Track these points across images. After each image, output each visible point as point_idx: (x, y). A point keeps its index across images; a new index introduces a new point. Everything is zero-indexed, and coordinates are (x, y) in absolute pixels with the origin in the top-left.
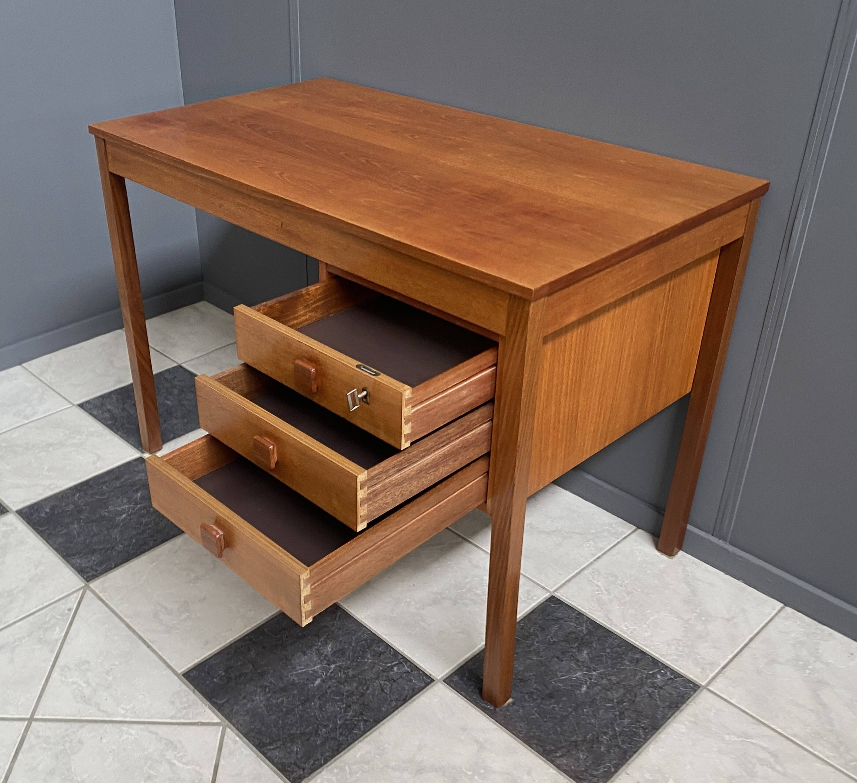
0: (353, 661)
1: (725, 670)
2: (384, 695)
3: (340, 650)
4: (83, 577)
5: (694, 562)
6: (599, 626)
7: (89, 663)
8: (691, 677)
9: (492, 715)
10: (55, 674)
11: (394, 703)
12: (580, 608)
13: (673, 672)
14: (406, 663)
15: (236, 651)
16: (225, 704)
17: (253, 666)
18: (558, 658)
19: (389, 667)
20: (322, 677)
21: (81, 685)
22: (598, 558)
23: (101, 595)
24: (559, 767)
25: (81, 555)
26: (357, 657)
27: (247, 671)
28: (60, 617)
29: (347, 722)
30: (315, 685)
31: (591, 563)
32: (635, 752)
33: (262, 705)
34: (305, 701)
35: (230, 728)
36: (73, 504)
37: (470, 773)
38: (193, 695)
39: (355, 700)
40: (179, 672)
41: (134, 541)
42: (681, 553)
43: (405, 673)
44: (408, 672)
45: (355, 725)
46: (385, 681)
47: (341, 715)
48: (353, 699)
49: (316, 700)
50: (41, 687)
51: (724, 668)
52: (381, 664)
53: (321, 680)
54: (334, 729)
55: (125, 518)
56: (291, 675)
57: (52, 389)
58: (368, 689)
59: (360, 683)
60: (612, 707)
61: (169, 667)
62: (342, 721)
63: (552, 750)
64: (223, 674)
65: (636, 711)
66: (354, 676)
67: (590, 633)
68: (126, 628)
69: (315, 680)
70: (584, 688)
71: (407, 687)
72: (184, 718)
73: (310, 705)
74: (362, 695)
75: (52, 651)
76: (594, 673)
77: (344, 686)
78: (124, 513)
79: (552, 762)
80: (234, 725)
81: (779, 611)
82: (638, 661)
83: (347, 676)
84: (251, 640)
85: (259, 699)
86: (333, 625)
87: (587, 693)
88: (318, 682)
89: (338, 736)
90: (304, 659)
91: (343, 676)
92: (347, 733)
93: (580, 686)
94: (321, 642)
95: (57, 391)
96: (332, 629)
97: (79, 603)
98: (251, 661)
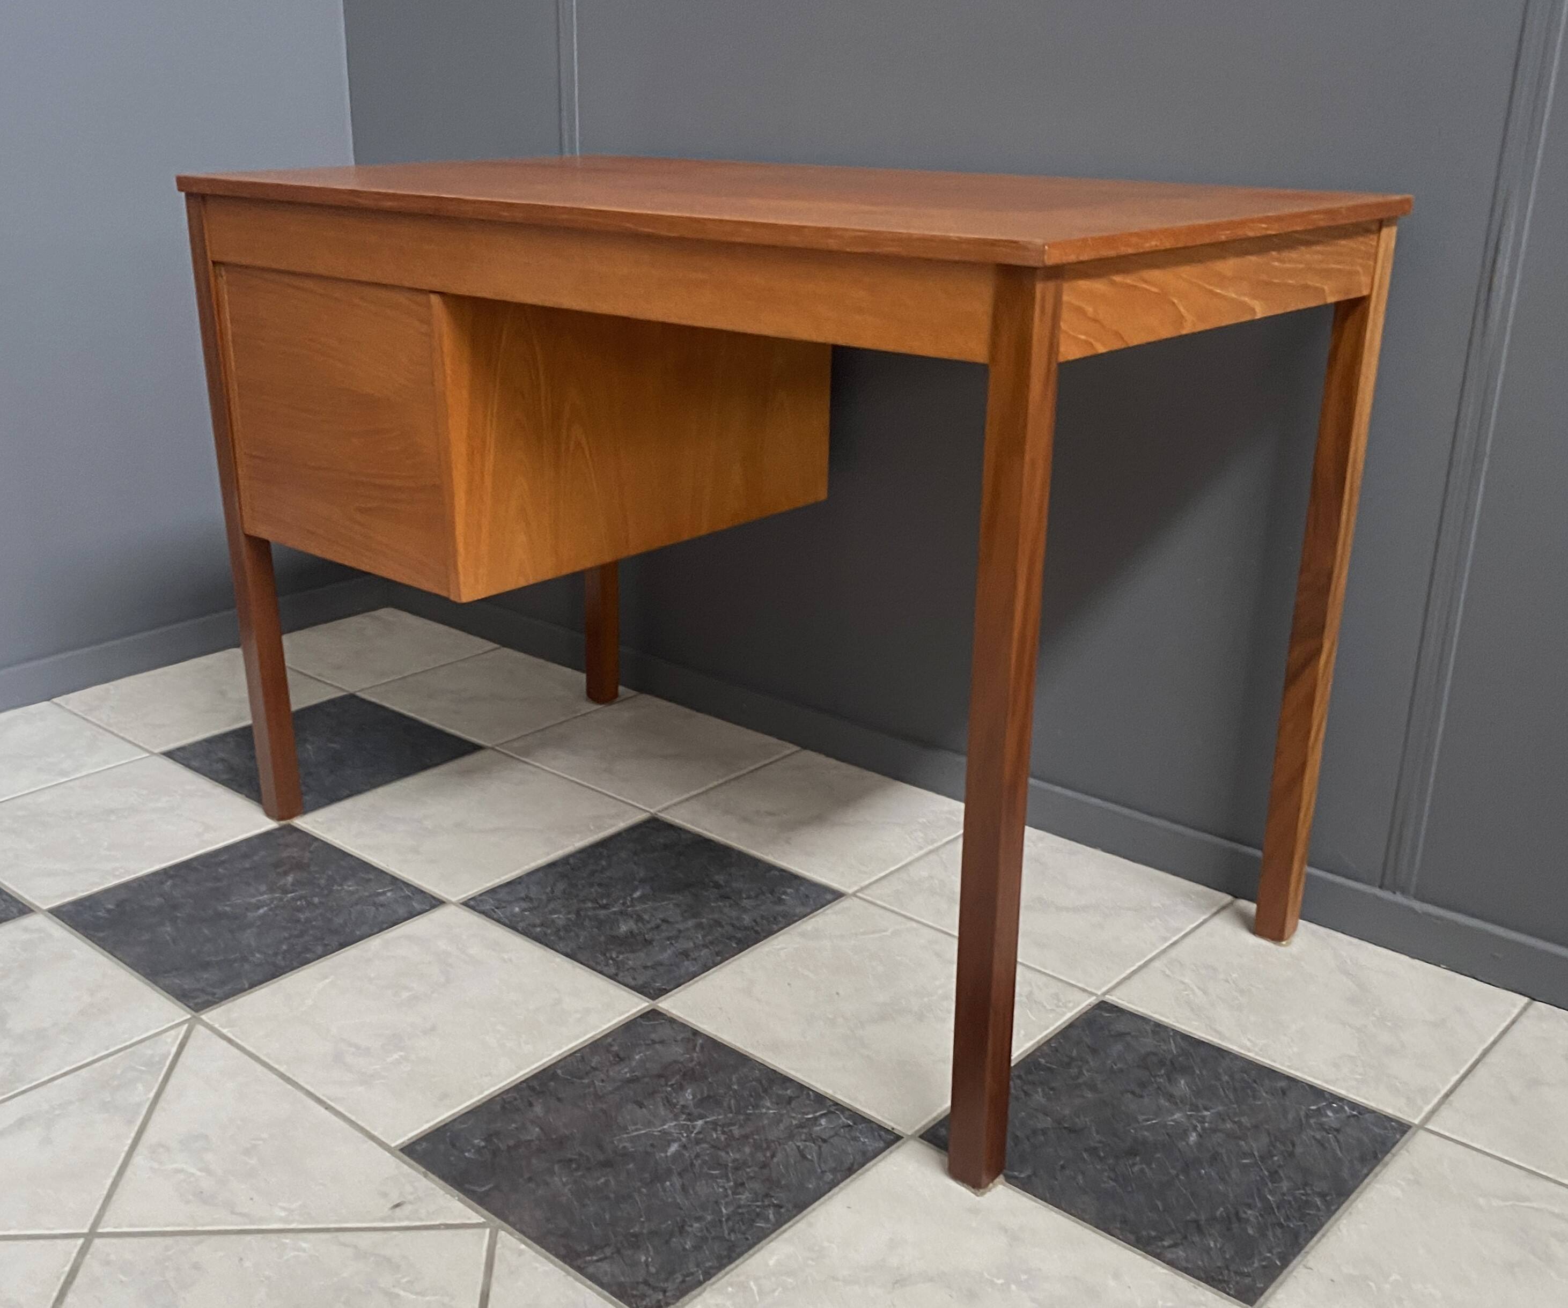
0: (738, 1113)
1: (1451, 1098)
2: (807, 1163)
3: (709, 1097)
4: (187, 1004)
5: (1351, 943)
6: (1201, 1043)
7: (207, 1137)
8: (1391, 1110)
10: (138, 1159)
11: (829, 1176)
12: (1157, 1017)
13: (1354, 1105)
14: (843, 1112)
15: (503, 1108)
16: (492, 1192)
17: (541, 1128)
18: (1133, 1093)
19: (808, 1119)
20: (680, 1140)
21: (192, 1175)
22: (1176, 943)
23: (225, 1031)
24: (1173, 1264)
25: (182, 970)
26: (746, 1107)
27: (529, 1137)
28: (144, 1068)
29: (740, 1211)
30: (669, 1154)
31: (1164, 951)
32: (1314, 1233)
33: (566, 1189)
34: (652, 1180)
35: (504, 1229)
36: (161, 895)
37: (1000, 1281)
38: (424, 1179)
39: (752, 1174)
40: (393, 1145)
41: (284, 947)
43: (843, 1127)
44: (848, 1125)
45: (758, 1215)
46: (805, 1141)
47: (728, 1199)
48: (747, 1173)
49: (674, 1178)
51: (1448, 1094)
52: (794, 1115)
53: (680, 1146)
54: (717, 1222)
55: (265, 915)
56: (619, 1140)
57: (112, 733)
58: (773, 1156)
59: (757, 1147)
60: (1252, 1164)
61: (371, 1136)
62: (731, 1209)
63: (1155, 1238)
64: (483, 1144)
65: (1299, 1168)
66: (745, 1136)
67: (1185, 1052)
68: (281, 1081)
69: (669, 1146)
70: (1193, 1137)
71: (849, 1149)
72: (410, 1220)
73: (662, 1185)
74: (764, 1166)
75: (131, 1122)
76: (1207, 1112)
77: (728, 1153)
78: (262, 907)
79: (1158, 1256)
80: (513, 1225)
81: (1525, 1009)
82: (1284, 1091)
83: (731, 1137)
84: (531, 1089)
85: (561, 1182)
86: (692, 1060)
87: (1199, 1145)
88: (674, 1148)
89: (726, 1232)
90: (641, 1113)
91: (723, 1138)
92: (743, 1228)
93: (1185, 1134)
94: (671, 1086)
95: (121, 735)
96: (690, 1065)
97: (182, 1046)
98: (536, 1121)
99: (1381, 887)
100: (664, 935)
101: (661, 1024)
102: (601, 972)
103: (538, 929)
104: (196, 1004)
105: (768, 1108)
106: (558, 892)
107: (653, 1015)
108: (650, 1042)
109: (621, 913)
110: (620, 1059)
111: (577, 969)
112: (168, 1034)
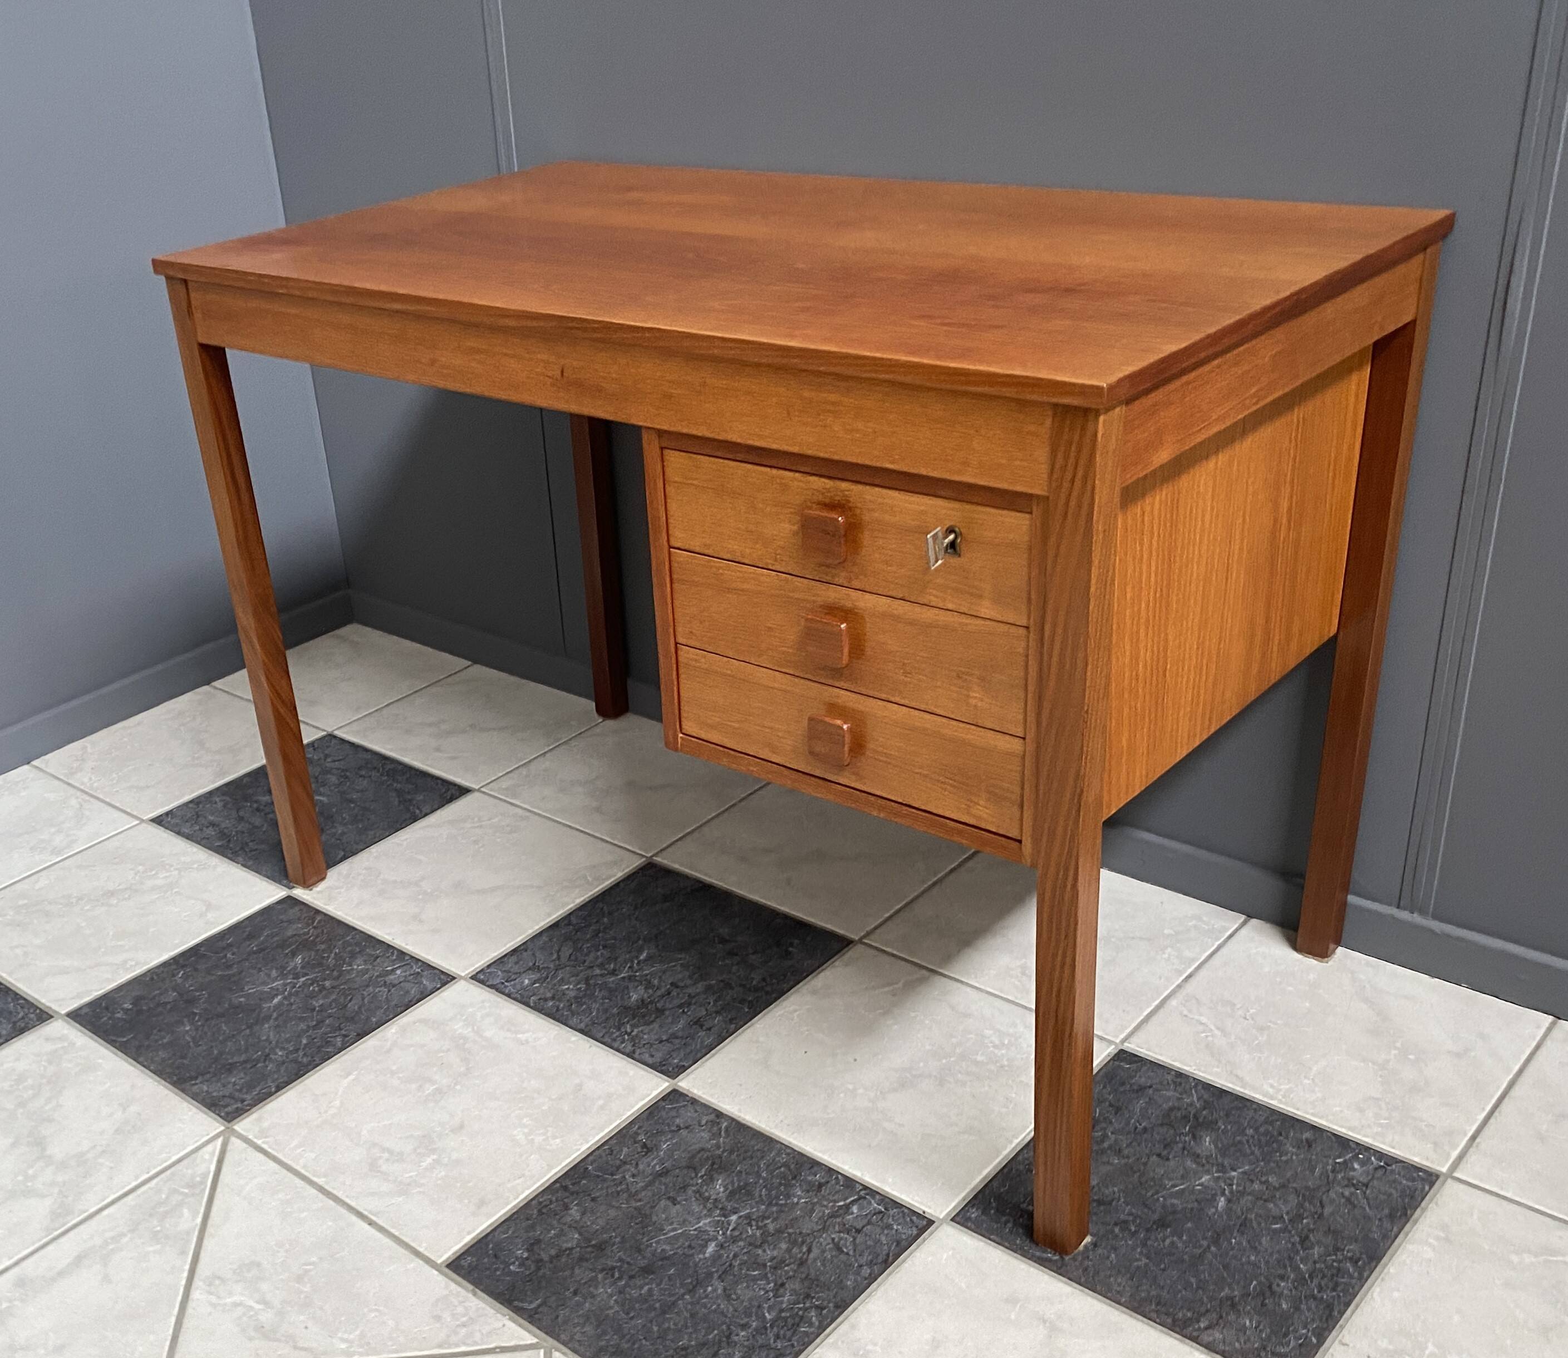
0: (770, 1204)
1: (1478, 1140)
2: (842, 1257)
3: (740, 1188)
4: (219, 1115)
5: (1368, 964)
6: (1222, 1093)
7: (259, 1265)
8: (1417, 1159)
9: (1060, 1269)
10: (196, 1294)
11: (866, 1271)
12: (1178, 1065)
13: (1380, 1155)
14: (874, 1198)
15: (540, 1212)
16: (540, 1310)
17: (580, 1234)
18: (1159, 1155)
19: (841, 1206)
20: (716, 1239)
21: (251, 1308)
22: (1190, 976)
23: (259, 1142)
25: (208, 1076)
26: (777, 1198)
27: (569, 1245)
28: (186, 1191)
29: (783, 1314)
30: (707, 1255)
31: (1179, 986)
32: (1348, 1304)
33: (612, 1302)
34: (694, 1287)
35: (557, 1350)
36: (174, 990)
38: (473, 1299)
39: (791, 1273)
40: (439, 1261)
41: (304, 1041)
42: (1341, 951)
43: (875, 1214)
44: (881, 1212)
45: (802, 1318)
46: (840, 1232)
47: (771, 1302)
48: (787, 1272)
49: (716, 1282)
50: (173, 1320)
51: (1474, 1138)
52: (825, 1203)
53: (716, 1246)
54: (762, 1330)
55: (280, 1004)
56: (657, 1242)
57: (98, 799)
58: (809, 1251)
59: (794, 1243)
60: (1283, 1230)
61: (417, 1254)
62: (774, 1314)
63: (1191, 1320)
64: (525, 1255)
65: (1329, 1231)
66: (779, 1231)
67: (1207, 1105)
68: (320, 1195)
69: (706, 1246)
70: (1222, 1202)
71: (883, 1238)
72: (465, 1344)
73: (705, 1291)
74: (802, 1263)
75: (183, 1253)
76: (1234, 1174)
77: (764, 1251)
78: (277, 995)
80: (565, 1344)
81: (1549, 1030)
82: (1309, 1144)
83: (765, 1234)
84: (565, 1188)
85: (605, 1292)
86: (719, 1148)
87: (1228, 1210)
88: (711, 1248)
89: (771, 1340)
90: (674, 1210)
91: (758, 1233)
92: (789, 1334)
93: (1213, 1200)
94: (703, 1177)
95: (108, 800)
96: (719, 1152)
97: (220, 1162)
98: (575, 1226)
99: (1398, 907)
100: (676, 1002)
101: (684, 1107)
102: (619, 1051)
103: (550, 1004)
104: (228, 1114)
105: (800, 1198)
106: (565, 958)
107: (674, 1096)
108: (675, 1128)
109: (630, 979)
110: (648, 1149)
111: (594, 1048)
112: (205, 1149)
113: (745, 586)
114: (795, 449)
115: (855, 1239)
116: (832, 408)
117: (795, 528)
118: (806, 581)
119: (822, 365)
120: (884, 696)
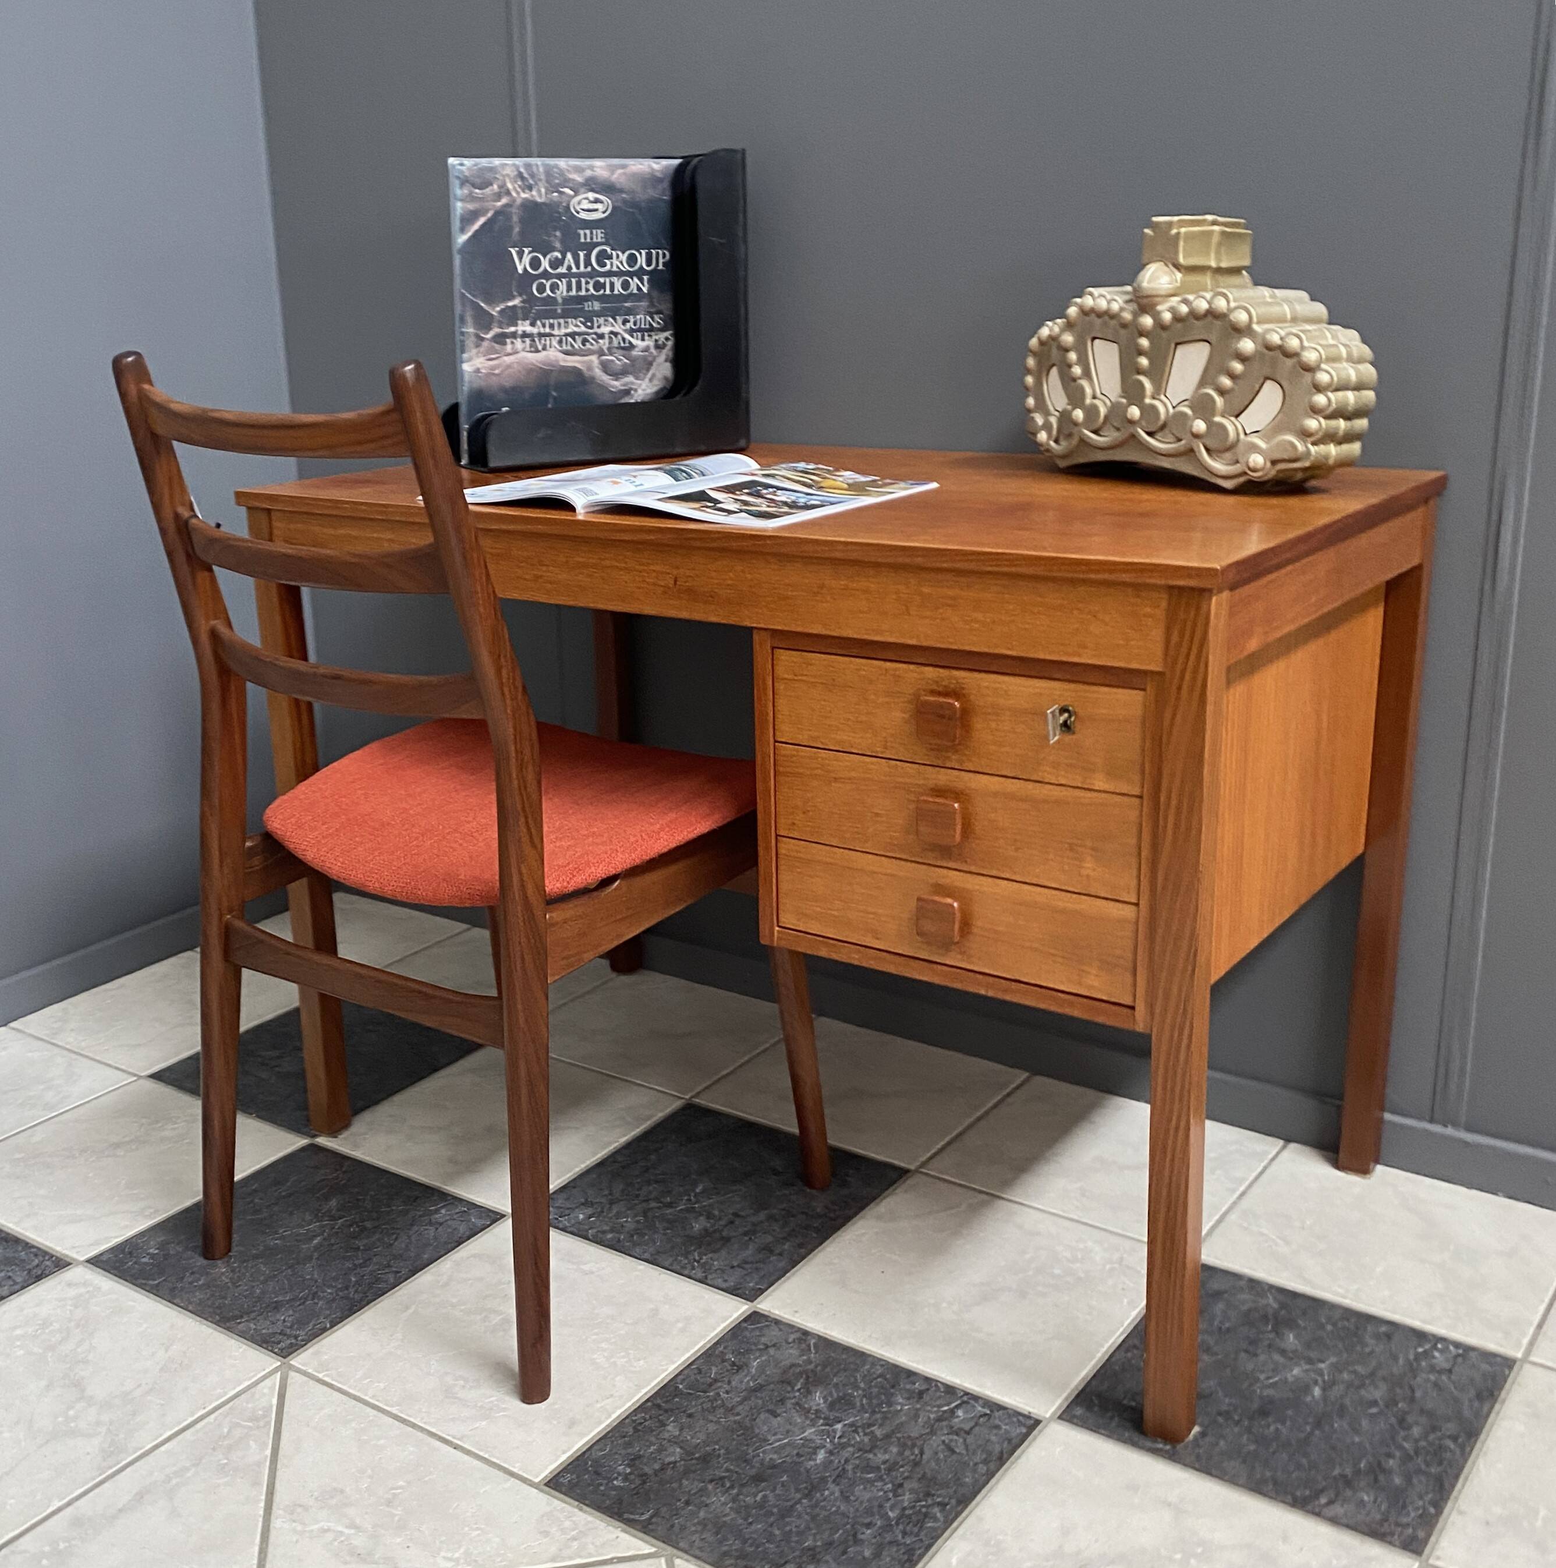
0: (874, 1412)
1: (1545, 1327)
2: (954, 1457)
3: (840, 1398)
4: (272, 1351)
5: (1408, 1179)
6: (1294, 1295)
7: (342, 1491)
8: (1492, 1346)
9: (1173, 1457)
10: (276, 1523)
11: (982, 1469)
12: (1247, 1273)
13: (1457, 1345)
14: (976, 1402)
15: (636, 1430)
16: (654, 1520)
17: (681, 1448)
18: (1246, 1351)
19: (945, 1412)
20: (824, 1446)
21: (341, 1532)
22: (1243, 1194)
23: (320, 1376)
24: (1334, 1521)
25: (253, 1315)
26: (880, 1405)
27: (672, 1459)
28: (250, 1424)
29: (907, 1512)
30: (818, 1461)
31: (1235, 1203)
32: (1457, 1477)
33: (728, 1510)
34: (810, 1491)
35: (678, 1557)
37: (1178, 1556)
38: (581, 1513)
39: (906, 1474)
40: (537, 1480)
41: (353, 1279)
42: (1379, 1168)
43: (981, 1416)
44: (986, 1415)
45: (926, 1515)
46: (948, 1434)
47: (892, 1502)
48: (902, 1473)
49: (831, 1486)
50: (256, 1549)
51: (1540, 1326)
52: (929, 1408)
53: (826, 1453)
54: (888, 1527)
55: (320, 1245)
56: (764, 1452)
57: (87, 1057)
58: (921, 1453)
59: (903, 1446)
60: (1381, 1413)
61: (512, 1474)
62: (896, 1512)
63: (1308, 1497)
64: (628, 1470)
65: (1423, 1413)
66: (887, 1436)
67: (1283, 1306)
68: (396, 1423)
69: (815, 1453)
70: (1317, 1391)
71: (993, 1438)
72: (580, 1557)
73: (822, 1495)
74: (916, 1464)
75: (256, 1484)
76: (1322, 1366)
77: (875, 1455)
78: (315, 1236)
79: (1318, 1514)
80: (686, 1552)
82: (1387, 1336)
83: (873, 1439)
84: (659, 1406)
85: (719, 1501)
86: (810, 1362)
87: (1325, 1398)
88: (821, 1455)
89: (900, 1537)
90: (775, 1422)
91: (866, 1439)
92: (916, 1530)
93: (1307, 1389)
94: (799, 1390)
95: (98, 1058)
96: (811, 1367)
97: (282, 1397)
98: (674, 1441)
99: (1432, 1122)
100: (740, 1230)
101: (767, 1326)
102: (690, 1277)
103: (610, 1236)
104: (282, 1350)
105: (902, 1405)
106: (617, 1193)
107: (755, 1317)
108: (762, 1347)
109: (687, 1210)
110: (738, 1367)
111: (663, 1276)
112: (262, 1384)
113: (853, 774)
114: (913, 642)
115: (965, 1440)
116: (950, 602)
117: (906, 716)
118: (917, 766)
119: (944, 562)
120: (994, 873)
